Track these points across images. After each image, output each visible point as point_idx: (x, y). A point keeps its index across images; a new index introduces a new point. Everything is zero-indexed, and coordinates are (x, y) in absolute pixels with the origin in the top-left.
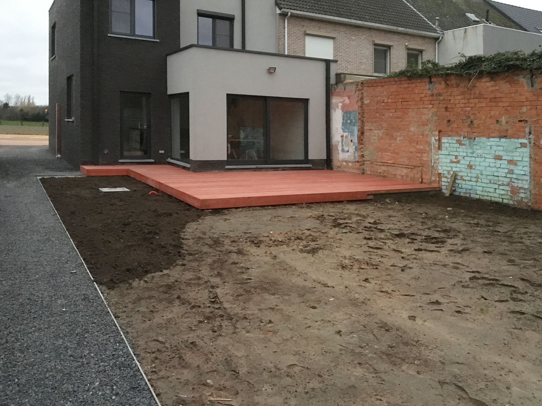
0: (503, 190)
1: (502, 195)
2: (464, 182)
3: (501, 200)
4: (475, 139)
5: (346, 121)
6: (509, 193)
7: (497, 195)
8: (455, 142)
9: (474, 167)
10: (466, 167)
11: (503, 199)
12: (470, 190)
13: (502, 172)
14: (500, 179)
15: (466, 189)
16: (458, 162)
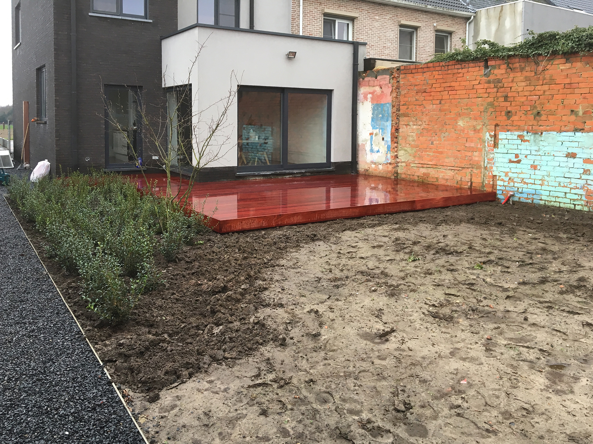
0: (576, 194)
1: (574, 200)
2: (525, 186)
4: (542, 133)
5: (377, 115)
6: (584, 198)
7: (568, 201)
8: (516, 137)
9: (539, 167)
11: (575, 205)
12: (533, 195)
13: (576, 173)
14: (573, 181)
15: (528, 194)
16: (519, 162)
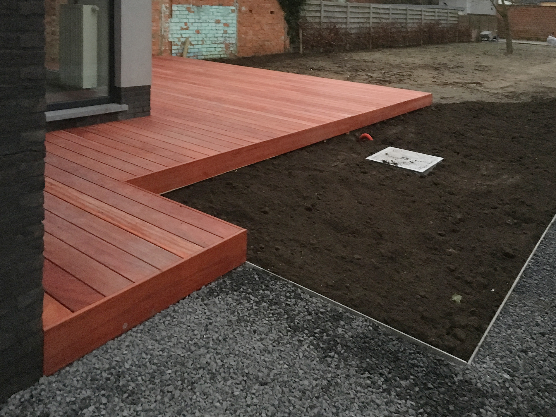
0: (220, 47)
1: (220, 51)
2: (192, 47)
3: (219, 56)
4: (202, 6)
6: (224, 49)
7: (217, 53)
8: (185, 9)
9: (200, 32)
10: (195, 33)
11: (220, 54)
12: (197, 52)
13: (220, 34)
14: (219, 39)
15: (194, 53)
16: (187, 29)
